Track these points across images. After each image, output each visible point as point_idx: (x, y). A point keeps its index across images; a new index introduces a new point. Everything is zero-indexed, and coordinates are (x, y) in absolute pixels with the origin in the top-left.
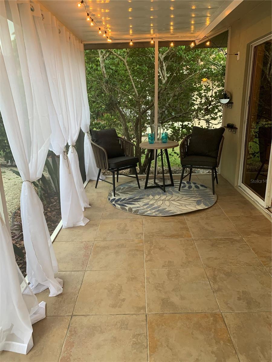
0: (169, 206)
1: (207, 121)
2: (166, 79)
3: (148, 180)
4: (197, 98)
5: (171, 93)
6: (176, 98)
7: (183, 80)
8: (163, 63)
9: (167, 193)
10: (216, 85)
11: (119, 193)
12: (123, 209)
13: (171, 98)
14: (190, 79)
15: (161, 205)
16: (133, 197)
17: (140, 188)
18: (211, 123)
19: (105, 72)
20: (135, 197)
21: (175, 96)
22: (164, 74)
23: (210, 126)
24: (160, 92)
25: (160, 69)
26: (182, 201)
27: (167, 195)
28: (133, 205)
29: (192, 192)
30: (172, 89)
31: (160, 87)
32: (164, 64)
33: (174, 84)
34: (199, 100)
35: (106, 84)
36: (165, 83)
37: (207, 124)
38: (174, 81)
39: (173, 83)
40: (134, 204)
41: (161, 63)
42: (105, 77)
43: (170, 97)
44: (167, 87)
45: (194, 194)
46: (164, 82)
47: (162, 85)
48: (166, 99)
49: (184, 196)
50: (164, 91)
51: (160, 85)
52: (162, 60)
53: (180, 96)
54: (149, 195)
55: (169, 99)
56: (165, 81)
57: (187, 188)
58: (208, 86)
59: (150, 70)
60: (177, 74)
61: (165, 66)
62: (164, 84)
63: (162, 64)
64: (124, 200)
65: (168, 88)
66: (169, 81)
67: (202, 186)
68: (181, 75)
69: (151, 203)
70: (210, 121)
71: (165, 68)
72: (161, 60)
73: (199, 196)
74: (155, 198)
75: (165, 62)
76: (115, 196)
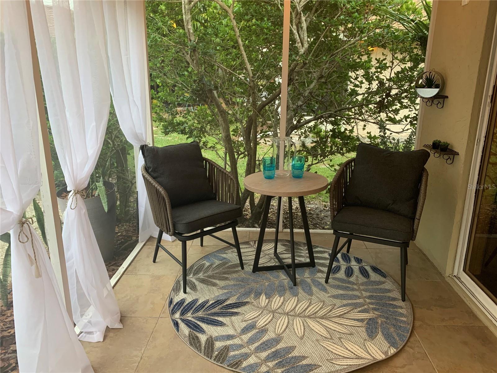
0: (302, 338)
1: (382, 126)
2: (306, 45)
3: (264, 245)
4: (362, 82)
5: (315, 72)
6: (323, 80)
7: (337, 50)
8: (302, 15)
9: (301, 291)
10: (399, 58)
11: (197, 283)
12: (194, 341)
13: (315, 81)
14: (350, 48)
15: (283, 332)
16: (223, 298)
17: (243, 268)
18: (388, 130)
19: (191, 31)
20: (228, 299)
21: (321, 77)
22: (302, 36)
23: (386, 135)
24: (295, 70)
25: (295, 27)
26: (333, 320)
27: (300, 295)
28: (219, 328)
29: (353, 290)
30: (316, 64)
31: (294, 60)
32: (303, 19)
33: (321, 56)
34: (366, 85)
35: (192, 54)
36: (304, 54)
37: (380, 132)
38: (321, 50)
39: (318, 54)
40: (221, 324)
41: (297, 16)
42: (191, 41)
43: (313, 78)
44: (307, 62)
45: (359, 298)
46: (302, 51)
47: (298, 58)
48: (304, 82)
49: (338, 302)
50: (301, 68)
51: (293, 56)
52: (299, 11)
53: (331, 77)
54: (260, 294)
55: (312, 82)
56: (304, 48)
57: (341, 274)
58: (382, 61)
59: (277, 29)
60: (326, 37)
61: (304, 22)
62: (302, 55)
63: (300, 18)
64: (202, 305)
65: (309, 62)
66: (311, 51)
67: (375, 269)
68: (335, 40)
69: (261, 323)
70: (388, 127)
71: (304, 25)
72: (297, 10)
73: (372, 304)
74: (273, 303)
75: (305, 14)
76: (185, 292)
